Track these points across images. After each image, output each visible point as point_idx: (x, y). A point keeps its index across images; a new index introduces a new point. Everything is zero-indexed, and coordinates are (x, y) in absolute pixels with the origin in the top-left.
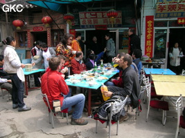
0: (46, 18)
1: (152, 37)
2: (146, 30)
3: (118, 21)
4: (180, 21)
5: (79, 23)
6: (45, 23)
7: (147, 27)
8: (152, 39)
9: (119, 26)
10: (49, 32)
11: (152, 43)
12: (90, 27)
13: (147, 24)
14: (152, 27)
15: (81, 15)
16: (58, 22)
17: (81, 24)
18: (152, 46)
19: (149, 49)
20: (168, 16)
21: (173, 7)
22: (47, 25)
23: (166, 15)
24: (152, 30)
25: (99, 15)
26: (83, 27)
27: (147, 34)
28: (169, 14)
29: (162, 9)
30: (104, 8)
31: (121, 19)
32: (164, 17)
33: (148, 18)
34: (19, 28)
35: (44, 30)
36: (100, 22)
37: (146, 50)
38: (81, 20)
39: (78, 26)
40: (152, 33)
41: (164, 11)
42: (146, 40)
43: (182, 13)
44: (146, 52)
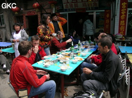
0: (36, 4)
1: (126, 17)
2: (121, 12)
3: (95, 4)
5: (63, 7)
6: (36, 8)
7: (121, 8)
8: (125, 20)
9: (96, 9)
10: (39, 16)
11: (125, 23)
12: (72, 10)
13: (121, 6)
14: (126, 8)
16: (46, 7)
18: (125, 25)
19: (122, 28)
22: (37, 10)
24: (126, 11)
26: (66, 10)
27: (121, 14)
31: (97, 2)
34: (16, 13)
35: (36, 14)
36: (80, 5)
37: (119, 29)
38: (64, 5)
39: (62, 10)
40: (126, 14)
42: (120, 20)
44: (120, 31)
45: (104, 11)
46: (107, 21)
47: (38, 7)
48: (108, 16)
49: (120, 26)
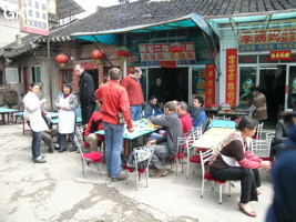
0: (96, 53)
1: (235, 77)
2: (228, 69)
3: (190, 56)
4: (273, 56)
5: (140, 58)
6: (96, 59)
7: (228, 64)
8: (235, 81)
9: (192, 62)
10: (101, 71)
11: (235, 86)
12: (154, 64)
13: (228, 60)
14: (235, 64)
15: (142, 48)
17: (142, 60)
18: (235, 90)
19: (231, 94)
20: (257, 49)
21: (262, 37)
22: (98, 61)
23: (253, 48)
24: (235, 68)
25: (165, 48)
26: (145, 64)
27: (228, 73)
28: (257, 46)
29: (247, 39)
30: (172, 38)
31: (193, 53)
32: (250, 51)
33: (230, 52)
34: (62, 65)
35: (95, 67)
36: (167, 57)
37: (227, 97)
38: (142, 55)
39: (138, 63)
40: (235, 72)
41: (249, 43)
42: (228, 81)
43: (275, 45)
44: (227, 99)
45: (204, 66)
46: (210, 83)
47: (99, 58)
48: (211, 74)
49: (227, 91)
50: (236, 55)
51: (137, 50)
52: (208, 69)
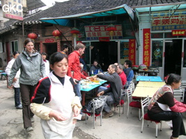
0: (56, 32)
1: (149, 47)
2: (144, 42)
3: (119, 33)
4: (174, 33)
5: (85, 35)
6: (56, 36)
7: (144, 39)
8: (149, 50)
9: (120, 38)
10: (59, 44)
11: (149, 53)
12: (95, 39)
13: (144, 36)
14: (149, 38)
15: (87, 29)
16: (66, 34)
17: (87, 36)
18: (149, 56)
19: (146, 59)
20: (163, 29)
21: (167, 21)
22: (57, 37)
23: (161, 28)
24: (149, 41)
25: (102, 28)
26: (88, 39)
27: (144, 45)
28: (163, 27)
29: (157, 22)
30: (106, 22)
31: (121, 32)
32: (159, 30)
33: (146, 31)
35: (55, 41)
36: (104, 34)
37: (144, 60)
38: (87, 33)
39: (84, 38)
40: (149, 44)
41: (159, 25)
42: (144, 50)
43: (176, 26)
44: (144, 62)
45: (128, 40)
46: (132, 51)
47: (58, 35)
48: (132, 45)
49: (144, 56)
50: (149, 33)
51: (83, 30)
52: (130, 42)
